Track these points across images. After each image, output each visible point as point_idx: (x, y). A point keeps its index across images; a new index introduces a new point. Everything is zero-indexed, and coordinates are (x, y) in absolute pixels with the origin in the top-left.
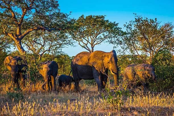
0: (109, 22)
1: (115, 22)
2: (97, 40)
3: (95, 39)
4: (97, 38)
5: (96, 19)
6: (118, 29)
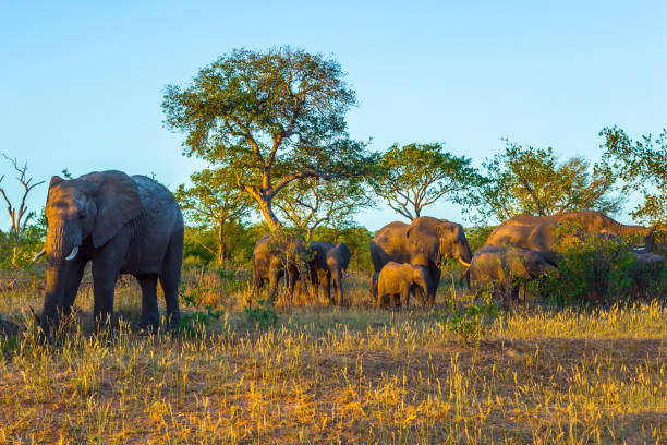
0: (452, 158)
1: (463, 157)
2: (427, 195)
3: (422, 193)
5: (423, 151)
6: (472, 171)
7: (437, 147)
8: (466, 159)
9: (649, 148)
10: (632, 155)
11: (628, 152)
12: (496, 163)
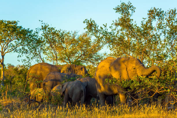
0: (23, 29)
1: (29, 29)
2: (8, 48)
3: (6, 46)
4: (8, 45)
5: (7, 24)
6: (32, 36)
7: (15, 22)
8: (30, 30)
9: (106, 30)
10: (98, 33)
11: (97, 31)
12: (37, 33)
